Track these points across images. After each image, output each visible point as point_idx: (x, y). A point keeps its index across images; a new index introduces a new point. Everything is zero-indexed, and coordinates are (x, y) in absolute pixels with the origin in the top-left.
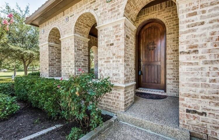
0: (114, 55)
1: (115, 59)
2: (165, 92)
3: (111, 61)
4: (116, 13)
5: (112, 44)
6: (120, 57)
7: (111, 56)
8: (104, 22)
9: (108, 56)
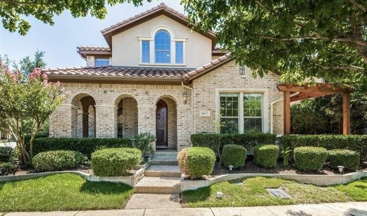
0: (150, 123)
1: (150, 126)
2: (167, 146)
3: (148, 126)
4: (151, 103)
5: (149, 118)
6: (153, 125)
7: (148, 124)
8: (143, 105)
9: (146, 124)
